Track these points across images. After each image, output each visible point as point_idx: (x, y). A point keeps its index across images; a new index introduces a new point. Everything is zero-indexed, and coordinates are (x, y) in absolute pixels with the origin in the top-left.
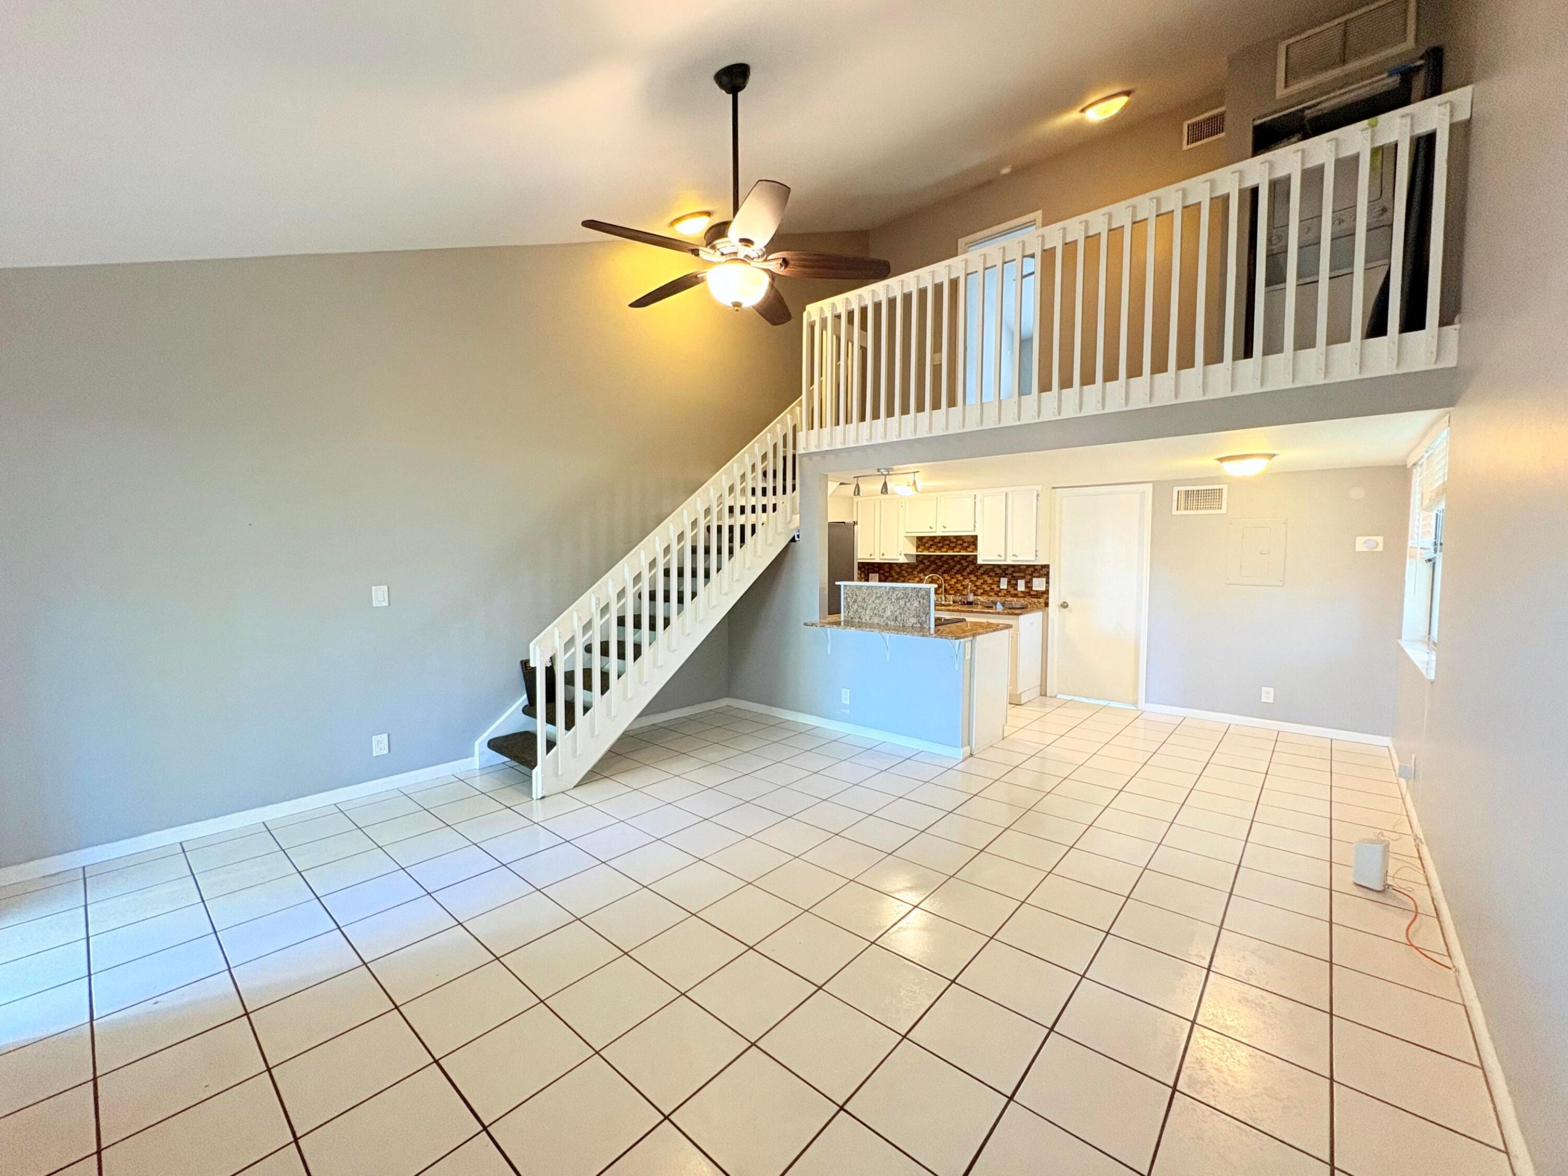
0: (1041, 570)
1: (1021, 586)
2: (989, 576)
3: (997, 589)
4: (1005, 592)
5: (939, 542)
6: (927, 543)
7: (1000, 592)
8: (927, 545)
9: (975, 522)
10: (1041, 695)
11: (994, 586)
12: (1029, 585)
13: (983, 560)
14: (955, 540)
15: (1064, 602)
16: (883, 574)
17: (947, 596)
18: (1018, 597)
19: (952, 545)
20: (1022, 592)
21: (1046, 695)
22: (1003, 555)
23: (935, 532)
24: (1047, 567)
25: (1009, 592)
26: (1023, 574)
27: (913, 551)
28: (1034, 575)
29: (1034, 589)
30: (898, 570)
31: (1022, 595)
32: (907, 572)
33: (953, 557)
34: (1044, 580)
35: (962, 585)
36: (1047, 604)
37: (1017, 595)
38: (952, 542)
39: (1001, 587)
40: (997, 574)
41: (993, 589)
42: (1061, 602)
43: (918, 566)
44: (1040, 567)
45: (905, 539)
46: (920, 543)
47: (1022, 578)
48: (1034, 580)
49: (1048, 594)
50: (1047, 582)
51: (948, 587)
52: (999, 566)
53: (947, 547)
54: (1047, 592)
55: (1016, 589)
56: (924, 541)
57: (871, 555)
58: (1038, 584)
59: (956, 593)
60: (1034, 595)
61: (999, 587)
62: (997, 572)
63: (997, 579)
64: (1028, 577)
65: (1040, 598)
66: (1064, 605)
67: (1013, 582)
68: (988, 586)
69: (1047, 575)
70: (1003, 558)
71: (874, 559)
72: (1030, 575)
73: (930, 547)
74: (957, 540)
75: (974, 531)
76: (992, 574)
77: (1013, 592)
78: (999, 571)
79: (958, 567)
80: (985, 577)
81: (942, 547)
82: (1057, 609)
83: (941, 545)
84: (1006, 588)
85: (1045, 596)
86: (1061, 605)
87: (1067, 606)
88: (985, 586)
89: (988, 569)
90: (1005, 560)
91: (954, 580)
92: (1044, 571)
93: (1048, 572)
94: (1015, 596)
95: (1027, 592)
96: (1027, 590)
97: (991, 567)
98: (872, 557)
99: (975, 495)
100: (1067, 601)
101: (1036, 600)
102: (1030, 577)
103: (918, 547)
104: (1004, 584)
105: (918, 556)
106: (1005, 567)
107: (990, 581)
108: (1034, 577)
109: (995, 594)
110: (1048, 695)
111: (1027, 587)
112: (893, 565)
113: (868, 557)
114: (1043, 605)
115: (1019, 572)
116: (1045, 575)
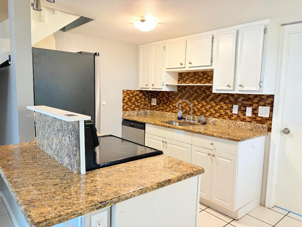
0: (266, 100)
1: (249, 112)
2: (224, 103)
3: (230, 114)
4: (236, 116)
5: (192, 77)
6: (184, 77)
7: (232, 116)
8: (185, 79)
9: (212, 58)
10: (261, 205)
11: (228, 111)
12: (256, 112)
13: (217, 90)
14: (202, 75)
15: (286, 129)
16: (159, 99)
17: (195, 116)
18: (247, 121)
19: (200, 78)
20: (249, 117)
21: (264, 206)
22: (232, 85)
23: (185, 68)
24: (272, 96)
25: (240, 116)
26: (250, 103)
27: (176, 83)
28: (260, 103)
29: (259, 115)
30: (167, 96)
31: (249, 120)
32: (172, 98)
33: (200, 88)
34: (268, 108)
35: (205, 109)
36: (270, 130)
37: (245, 119)
38: (200, 76)
39: (233, 112)
40: (231, 102)
41: (227, 113)
42: (283, 128)
43: (178, 94)
44: (266, 97)
45: (167, 73)
46: (180, 77)
47: (251, 105)
48: (260, 108)
49: (271, 120)
50: (271, 111)
51: (196, 110)
52: (232, 95)
53: (197, 80)
54: (270, 118)
55: (245, 115)
56: (183, 75)
57: (146, 85)
58: (263, 112)
59: (201, 114)
60: (259, 121)
61: (231, 112)
62: (231, 100)
63: (230, 106)
64: (255, 105)
65: (264, 124)
66: (286, 131)
67: (244, 109)
68: (224, 111)
69: (272, 105)
70: (232, 88)
71: (149, 88)
72: (256, 103)
73: (186, 80)
74: (204, 75)
75: (211, 65)
76: (227, 101)
77: (242, 117)
78: (232, 99)
79: (204, 95)
80: (222, 104)
81: (194, 80)
82: (279, 134)
83: (193, 78)
84: (237, 113)
85: (269, 122)
86: (283, 131)
87: (289, 132)
88: (221, 111)
89: (224, 97)
90: (234, 90)
91: (200, 105)
92: (269, 101)
93: (273, 102)
94: (243, 120)
95: (253, 118)
96: (254, 116)
97: (226, 96)
98: (147, 87)
99: (213, 36)
100: (288, 128)
101: (260, 125)
102: (256, 105)
103: (179, 81)
104: (235, 110)
105: (178, 87)
106: (237, 96)
107: (225, 107)
108: (260, 106)
109: (229, 118)
110: (267, 205)
111: (253, 113)
112: (165, 93)
113: (145, 87)
114: (267, 130)
115: (248, 101)
116: (269, 104)
